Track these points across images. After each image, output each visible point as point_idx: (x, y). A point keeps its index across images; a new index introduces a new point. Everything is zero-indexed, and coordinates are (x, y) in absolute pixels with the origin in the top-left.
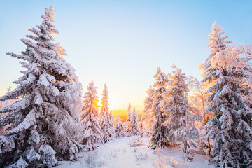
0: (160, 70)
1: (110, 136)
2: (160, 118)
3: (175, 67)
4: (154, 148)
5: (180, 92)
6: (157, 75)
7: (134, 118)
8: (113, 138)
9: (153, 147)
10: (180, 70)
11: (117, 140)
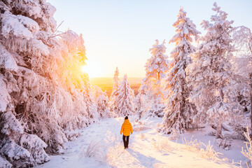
0: (185, 14)
1: (91, 117)
2: (180, 90)
3: (217, 9)
4: (169, 133)
5: (220, 51)
6: (178, 22)
7: (125, 91)
8: (95, 120)
9: (167, 131)
10: (226, 15)
11: (103, 123)
